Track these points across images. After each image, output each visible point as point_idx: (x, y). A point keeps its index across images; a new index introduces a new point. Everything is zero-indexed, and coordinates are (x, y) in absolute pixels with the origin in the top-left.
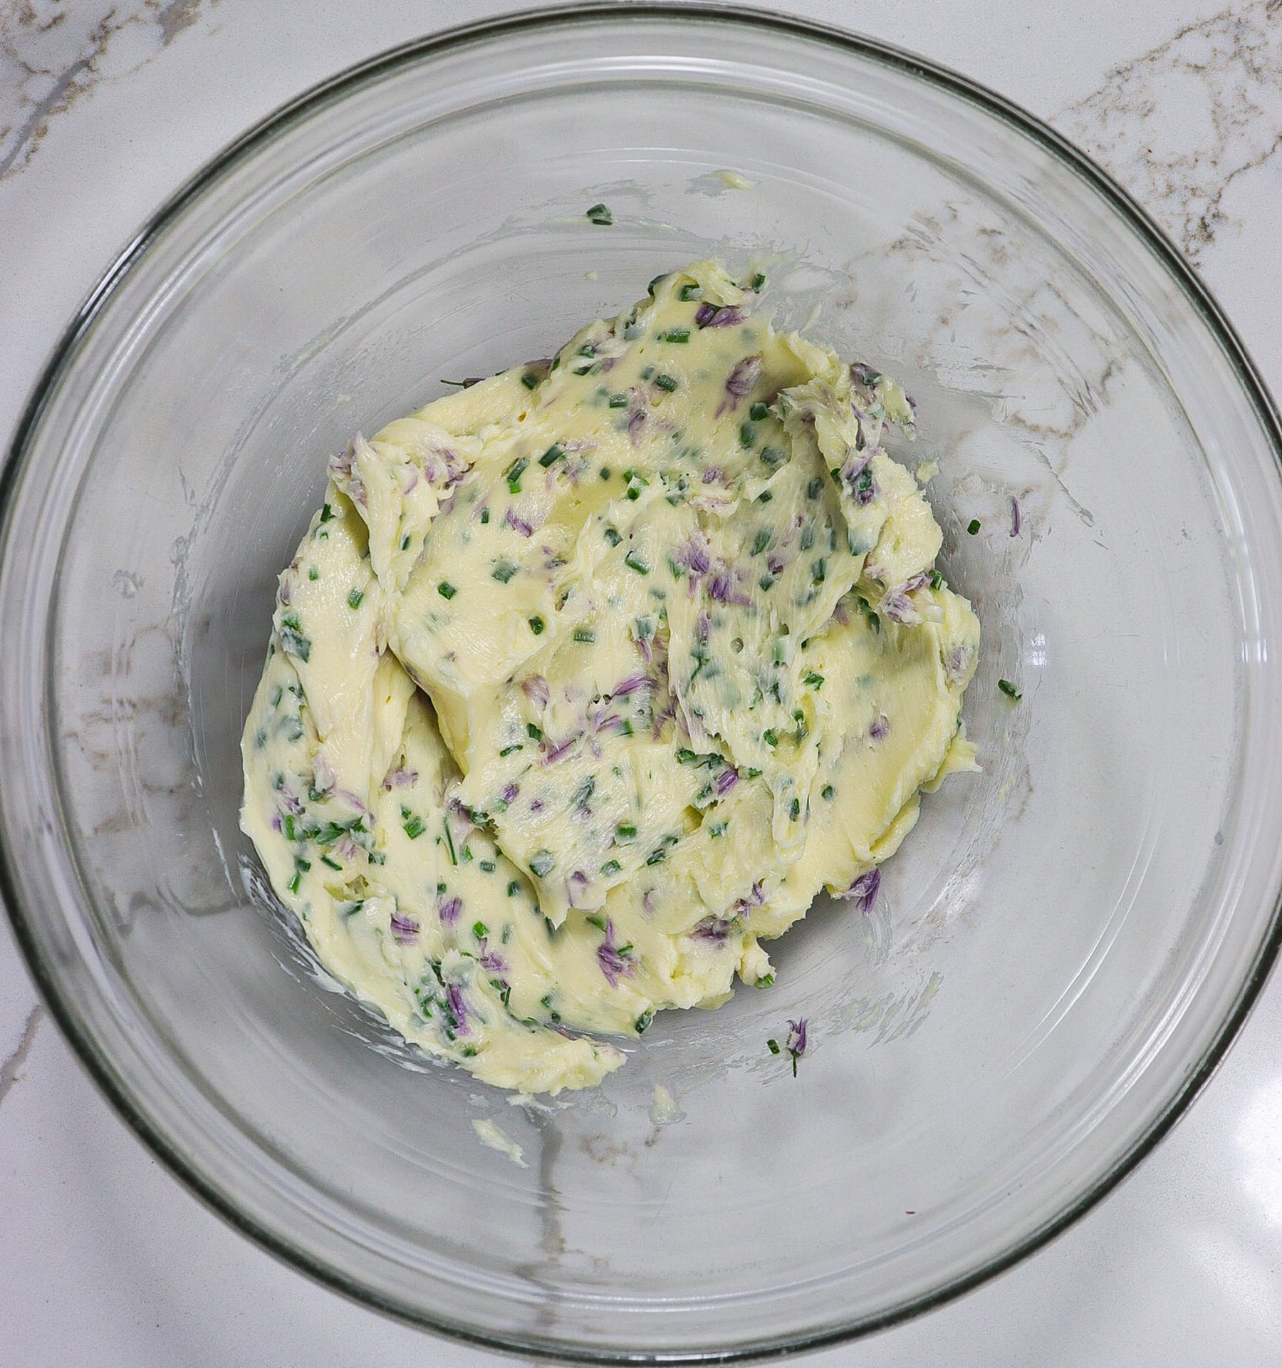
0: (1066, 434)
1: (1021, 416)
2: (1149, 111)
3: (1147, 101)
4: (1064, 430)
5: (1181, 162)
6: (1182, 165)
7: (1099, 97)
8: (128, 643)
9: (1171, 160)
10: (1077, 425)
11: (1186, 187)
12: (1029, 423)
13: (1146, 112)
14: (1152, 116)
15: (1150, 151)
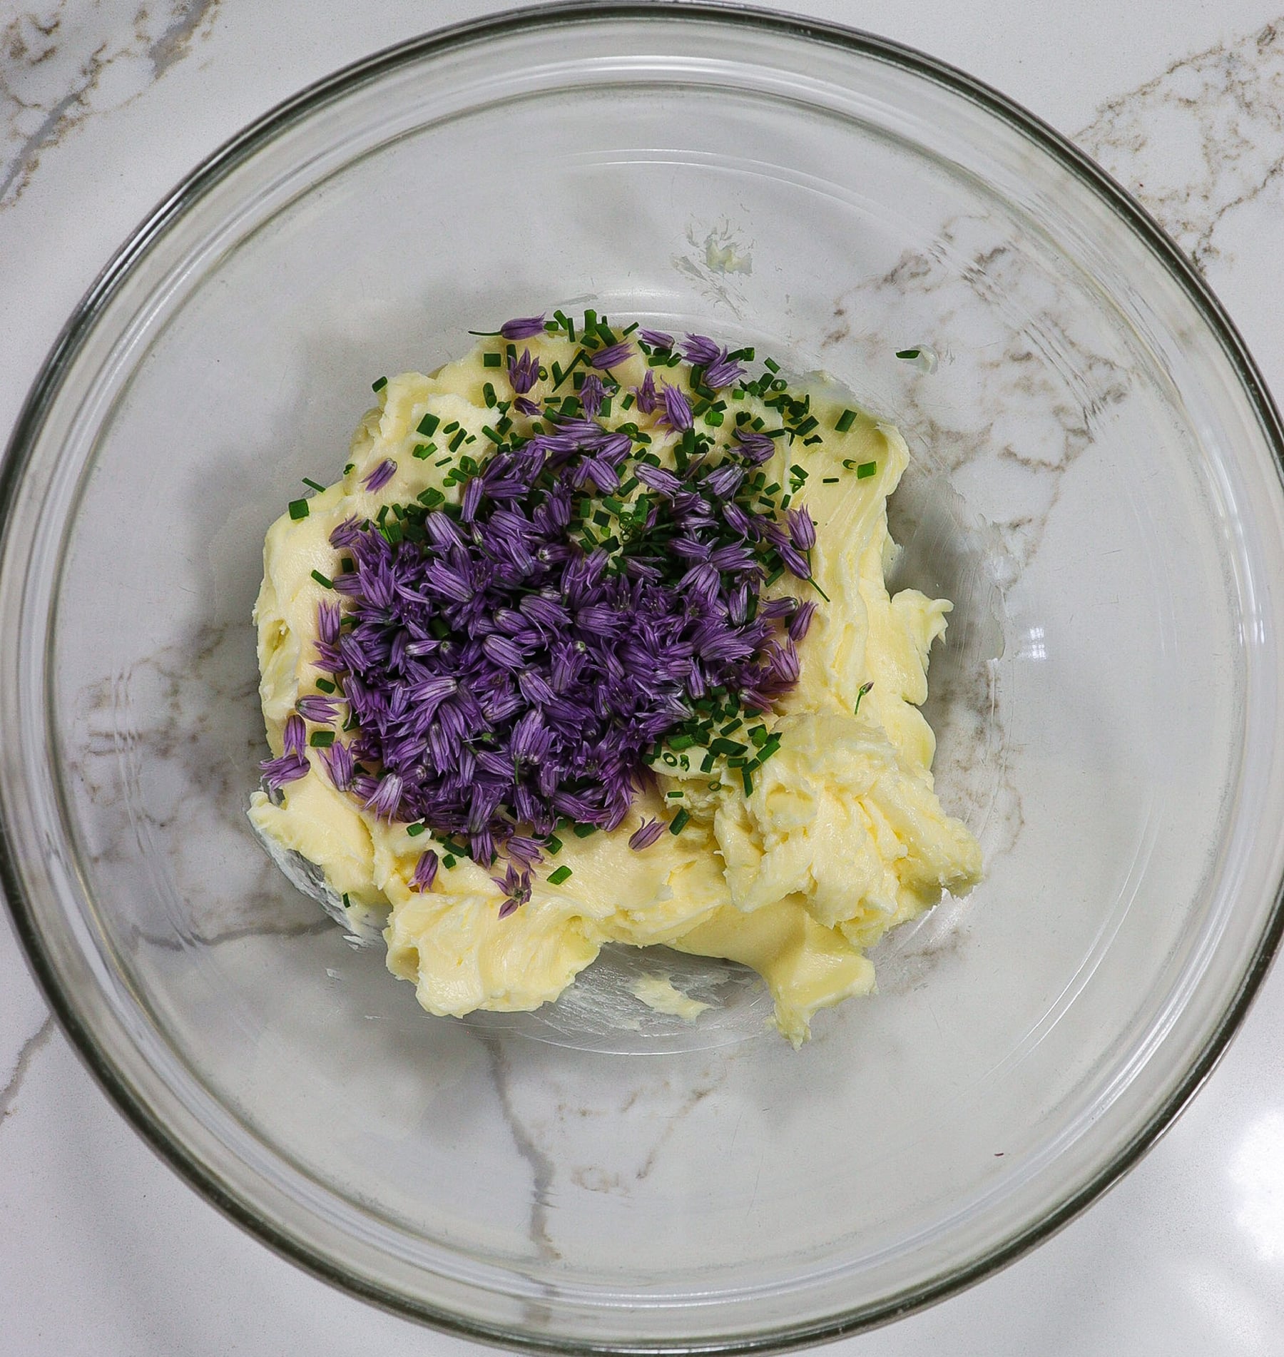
0: (1058, 468)
1: (1012, 449)
2: (1141, 145)
3: (1139, 136)
4: (1056, 462)
5: (1173, 196)
6: (1173, 199)
7: (1091, 132)
8: (126, 675)
9: (1163, 195)
10: (1068, 458)
11: (1178, 221)
12: (1020, 456)
13: (1137, 146)
14: (1144, 151)
15: (1141, 185)
